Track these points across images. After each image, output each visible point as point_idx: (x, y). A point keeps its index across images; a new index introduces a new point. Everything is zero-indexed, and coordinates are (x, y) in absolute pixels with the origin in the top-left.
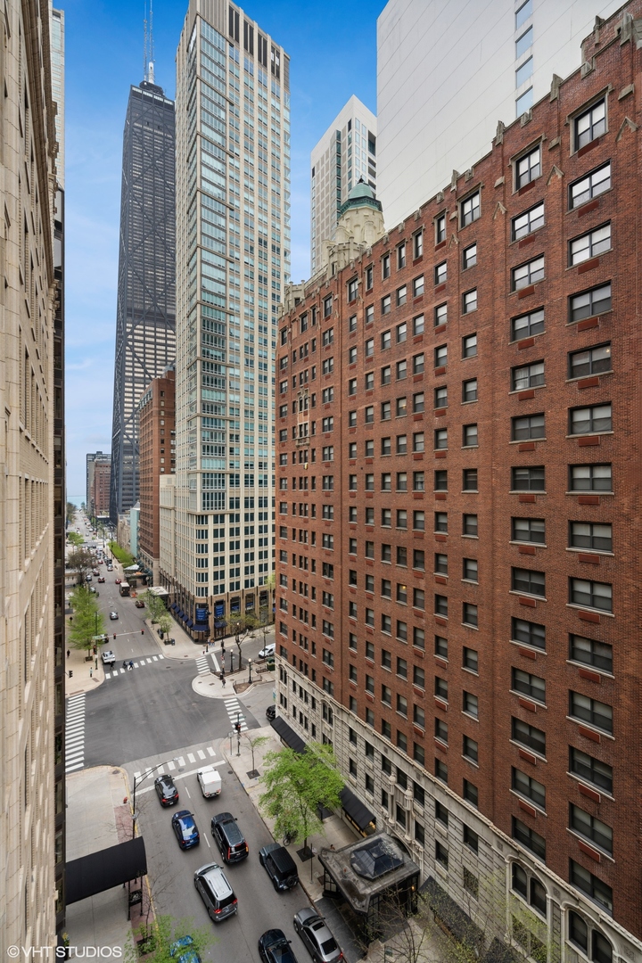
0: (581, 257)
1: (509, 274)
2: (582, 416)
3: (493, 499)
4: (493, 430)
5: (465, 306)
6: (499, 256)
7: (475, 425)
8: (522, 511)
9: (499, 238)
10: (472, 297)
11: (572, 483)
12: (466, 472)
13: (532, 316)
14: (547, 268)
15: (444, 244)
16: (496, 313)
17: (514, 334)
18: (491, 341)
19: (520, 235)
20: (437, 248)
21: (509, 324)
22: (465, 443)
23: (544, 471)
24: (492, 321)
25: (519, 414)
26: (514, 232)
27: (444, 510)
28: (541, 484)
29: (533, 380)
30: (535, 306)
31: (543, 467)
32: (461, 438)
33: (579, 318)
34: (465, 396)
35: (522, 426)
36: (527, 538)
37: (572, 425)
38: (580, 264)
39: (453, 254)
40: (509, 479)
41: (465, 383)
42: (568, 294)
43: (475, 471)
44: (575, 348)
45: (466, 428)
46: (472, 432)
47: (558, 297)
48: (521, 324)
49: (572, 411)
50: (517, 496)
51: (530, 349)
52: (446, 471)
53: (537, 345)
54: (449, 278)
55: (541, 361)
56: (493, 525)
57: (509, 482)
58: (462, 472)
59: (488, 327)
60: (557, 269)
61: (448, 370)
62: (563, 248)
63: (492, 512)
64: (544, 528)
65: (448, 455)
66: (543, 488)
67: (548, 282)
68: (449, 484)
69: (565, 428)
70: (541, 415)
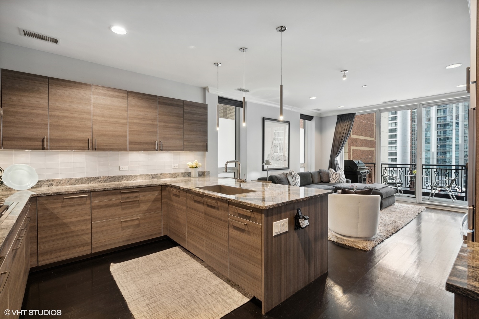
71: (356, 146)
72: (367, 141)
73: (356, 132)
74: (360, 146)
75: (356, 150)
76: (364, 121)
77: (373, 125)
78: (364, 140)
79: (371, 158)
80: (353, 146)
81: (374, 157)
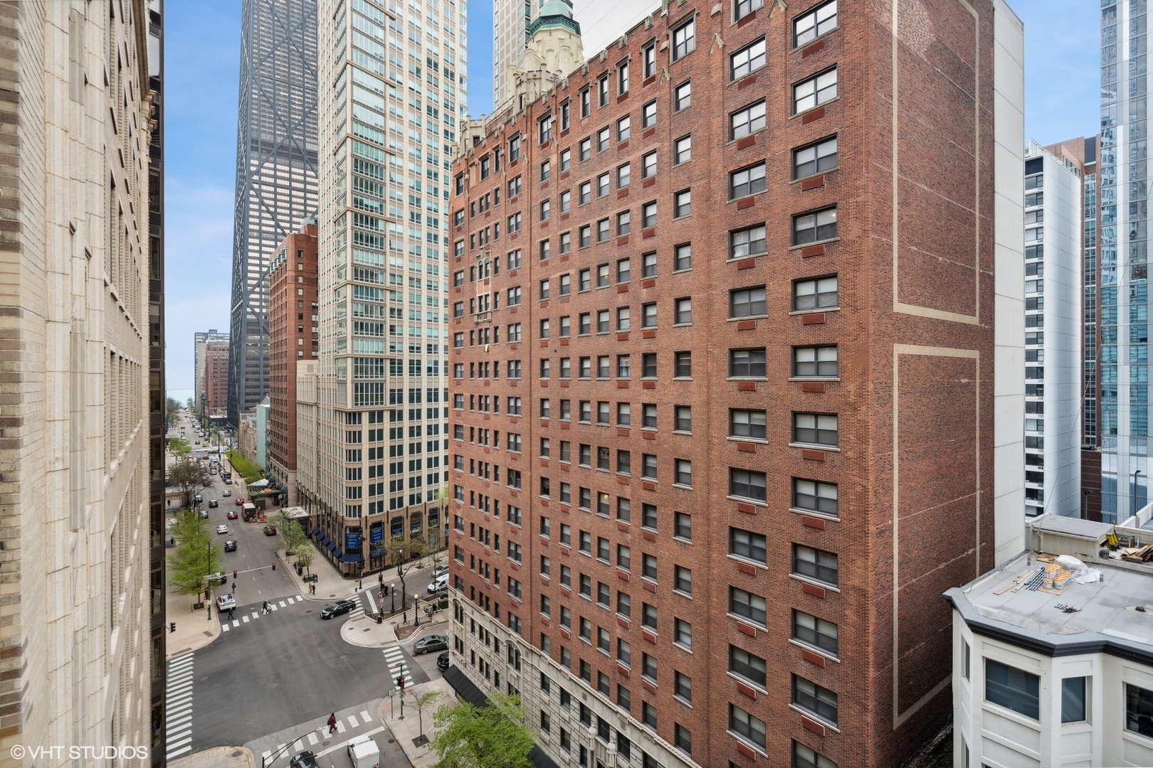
0: (805, 105)
1: (727, 120)
2: (806, 290)
3: (708, 387)
4: (709, 304)
5: (677, 156)
6: (716, 98)
7: (688, 299)
8: (742, 401)
9: (716, 76)
10: (685, 145)
11: (795, 367)
12: (678, 355)
13: (753, 171)
14: (768, 115)
15: (653, 79)
16: (713, 165)
17: (732, 191)
18: (706, 198)
19: (740, 74)
20: (645, 84)
21: (727, 179)
22: (677, 320)
23: (765, 353)
24: (708, 174)
25: (738, 286)
26: (733, 70)
27: (652, 401)
28: (761, 370)
29: (753, 245)
30: (756, 159)
31: (764, 349)
32: (672, 313)
33: (805, 174)
34: (677, 263)
35: (741, 300)
36: (747, 433)
37: (795, 298)
38: (804, 113)
39: (664, 92)
40: (727, 364)
41: (678, 247)
42: (791, 147)
43: (688, 353)
44: (799, 210)
45: (678, 301)
46: (685, 307)
47: (780, 149)
48: (741, 179)
49: (796, 282)
50: (736, 384)
51: (750, 209)
52: (655, 354)
53: (757, 205)
54: (659, 121)
55: (762, 225)
56: (708, 418)
57: (726, 367)
58: (673, 355)
59: (703, 182)
60: (779, 117)
61: (658, 232)
62: (786, 92)
63: (708, 403)
64: (765, 420)
65: (658, 335)
66: (763, 373)
67: (770, 132)
68: (658, 369)
69: (788, 304)
70: (762, 288)
71: (914, 344)
72: (952, 325)
73: (912, 295)
74: (928, 344)
75: (912, 356)
76: (940, 259)
77: (974, 272)
78: (943, 322)
79: (966, 385)
80: (901, 341)
81: (978, 381)
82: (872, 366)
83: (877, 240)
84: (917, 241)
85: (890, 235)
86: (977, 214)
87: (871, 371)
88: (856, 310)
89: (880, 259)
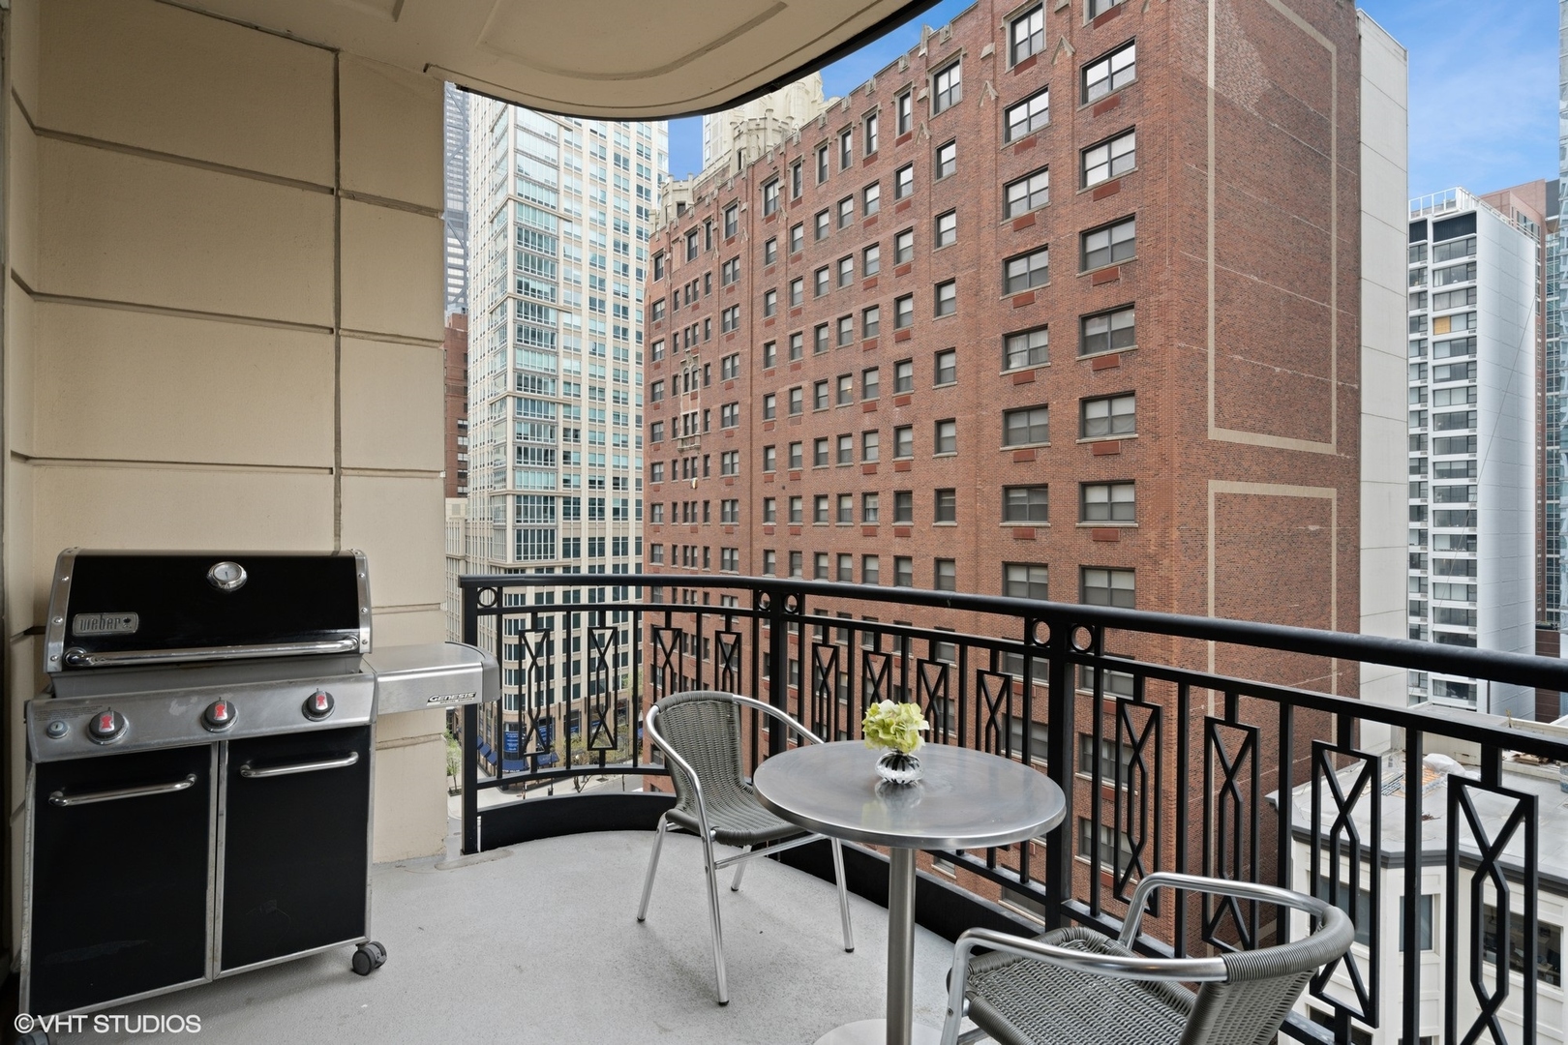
0: (1097, 177)
1: (1001, 192)
2: (1097, 411)
3: (977, 536)
4: (977, 427)
5: (939, 236)
6: (987, 164)
7: (952, 421)
8: (1018, 552)
9: (988, 136)
10: (948, 223)
11: (1084, 511)
12: (940, 492)
13: (1033, 258)
14: (1051, 188)
15: (909, 136)
16: (983, 250)
17: (1007, 283)
18: (976, 292)
19: (1017, 134)
20: (899, 142)
21: (1000, 269)
22: (938, 449)
23: (1047, 492)
24: (977, 262)
25: (1013, 406)
26: (1008, 129)
27: (907, 553)
28: (1042, 512)
29: (1033, 353)
30: (1037, 244)
31: (1045, 486)
32: (932, 440)
33: (1097, 264)
34: (939, 375)
35: (1018, 423)
36: (1025, 594)
37: (1084, 422)
38: (1096, 186)
39: (922, 154)
40: (1000, 505)
41: (939, 355)
42: (1080, 229)
43: (952, 491)
44: (1088, 310)
45: (940, 424)
46: (948, 431)
47: (1066, 233)
48: (1018, 268)
49: (1085, 402)
50: (1011, 530)
51: (1029, 307)
52: (910, 492)
53: (1038, 302)
54: (916, 190)
55: (1044, 327)
56: (977, 574)
57: (998, 508)
58: (933, 494)
59: (971, 271)
60: (1066, 190)
61: (914, 335)
62: (1073, 160)
63: (976, 555)
64: (1047, 577)
65: (914, 468)
66: (1045, 518)
67: (1053, 210)
68: (914, 512)
69: (1075, 429)
70: (1044, 407)
71: (1239, 480)
72: (1294, 455)
73: (1236, 417)
74: (1259, 480)
75: (1235, 496)
76: (1278, 370)
77: (1329, 385)
78: (1281, 451)
79: (1316, 534)
80: (1219, 476)
81: (1334, 529)
82: (1177, 509)
83: (1185, 349)
84: (1243, 347)
85: (1203, 342)
86: (1334, 308)
87: (1175, 514)
88: (1157, 437)
89: (1189, 373)
